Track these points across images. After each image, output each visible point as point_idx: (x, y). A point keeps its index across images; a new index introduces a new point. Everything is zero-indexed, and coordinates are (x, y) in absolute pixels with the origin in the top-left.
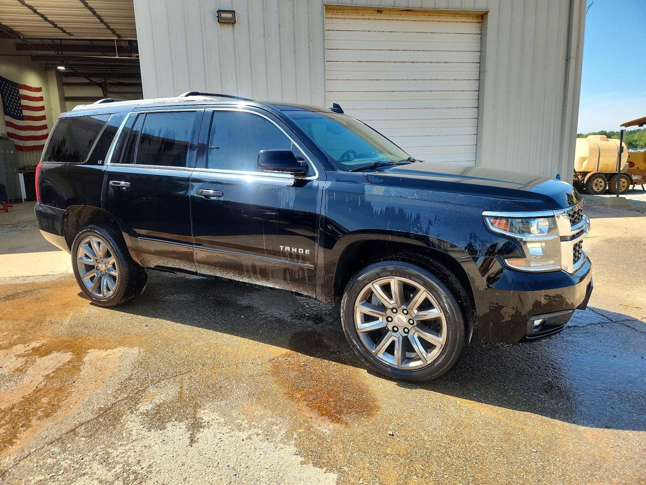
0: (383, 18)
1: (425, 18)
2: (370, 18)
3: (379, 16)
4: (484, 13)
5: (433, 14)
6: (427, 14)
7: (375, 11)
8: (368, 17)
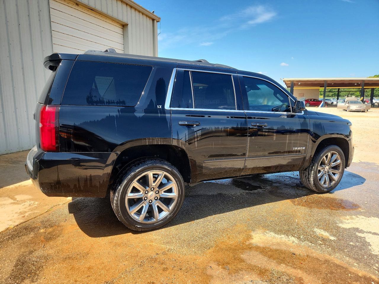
0: (79, 9)
1: (100, 17)
2: (72, 6)
3: (77, 7)
4: (126, 24)
5: (104, 17)
6: (101, 15)
7: (74, 3)
8: (70, 6)
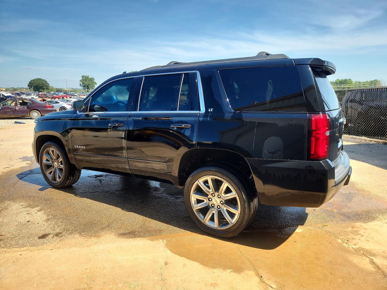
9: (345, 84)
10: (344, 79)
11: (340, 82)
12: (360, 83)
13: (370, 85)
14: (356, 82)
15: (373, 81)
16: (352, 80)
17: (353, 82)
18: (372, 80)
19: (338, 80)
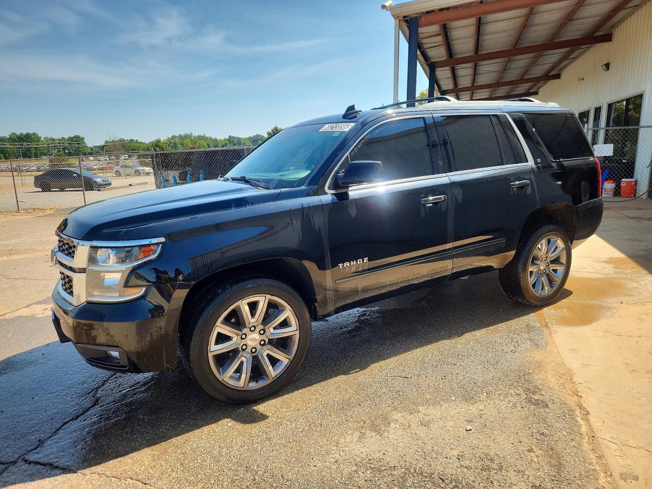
9: (29, 142)
10: (24, 134)
11: (19, 138)
12: (53, 140)
13: (69, 144)
14: (45, 138)
15: (74, 137)
16: (39, 136)
17: (42, 139)
18: (72, 136)
19: (13, 134)
